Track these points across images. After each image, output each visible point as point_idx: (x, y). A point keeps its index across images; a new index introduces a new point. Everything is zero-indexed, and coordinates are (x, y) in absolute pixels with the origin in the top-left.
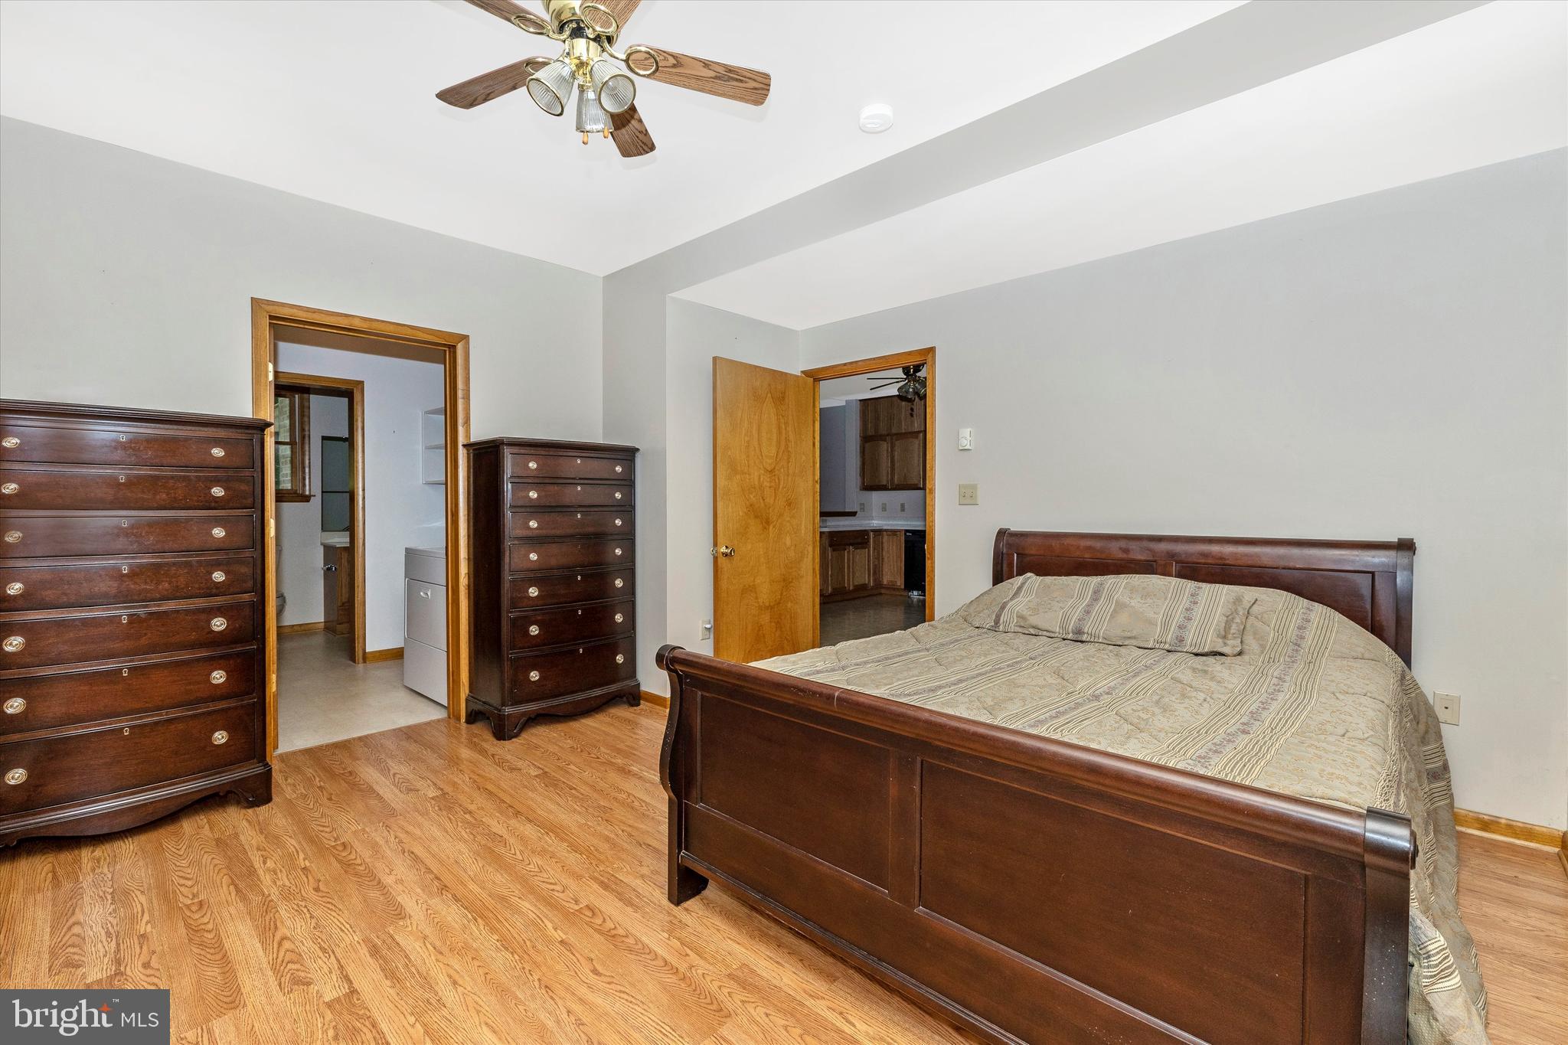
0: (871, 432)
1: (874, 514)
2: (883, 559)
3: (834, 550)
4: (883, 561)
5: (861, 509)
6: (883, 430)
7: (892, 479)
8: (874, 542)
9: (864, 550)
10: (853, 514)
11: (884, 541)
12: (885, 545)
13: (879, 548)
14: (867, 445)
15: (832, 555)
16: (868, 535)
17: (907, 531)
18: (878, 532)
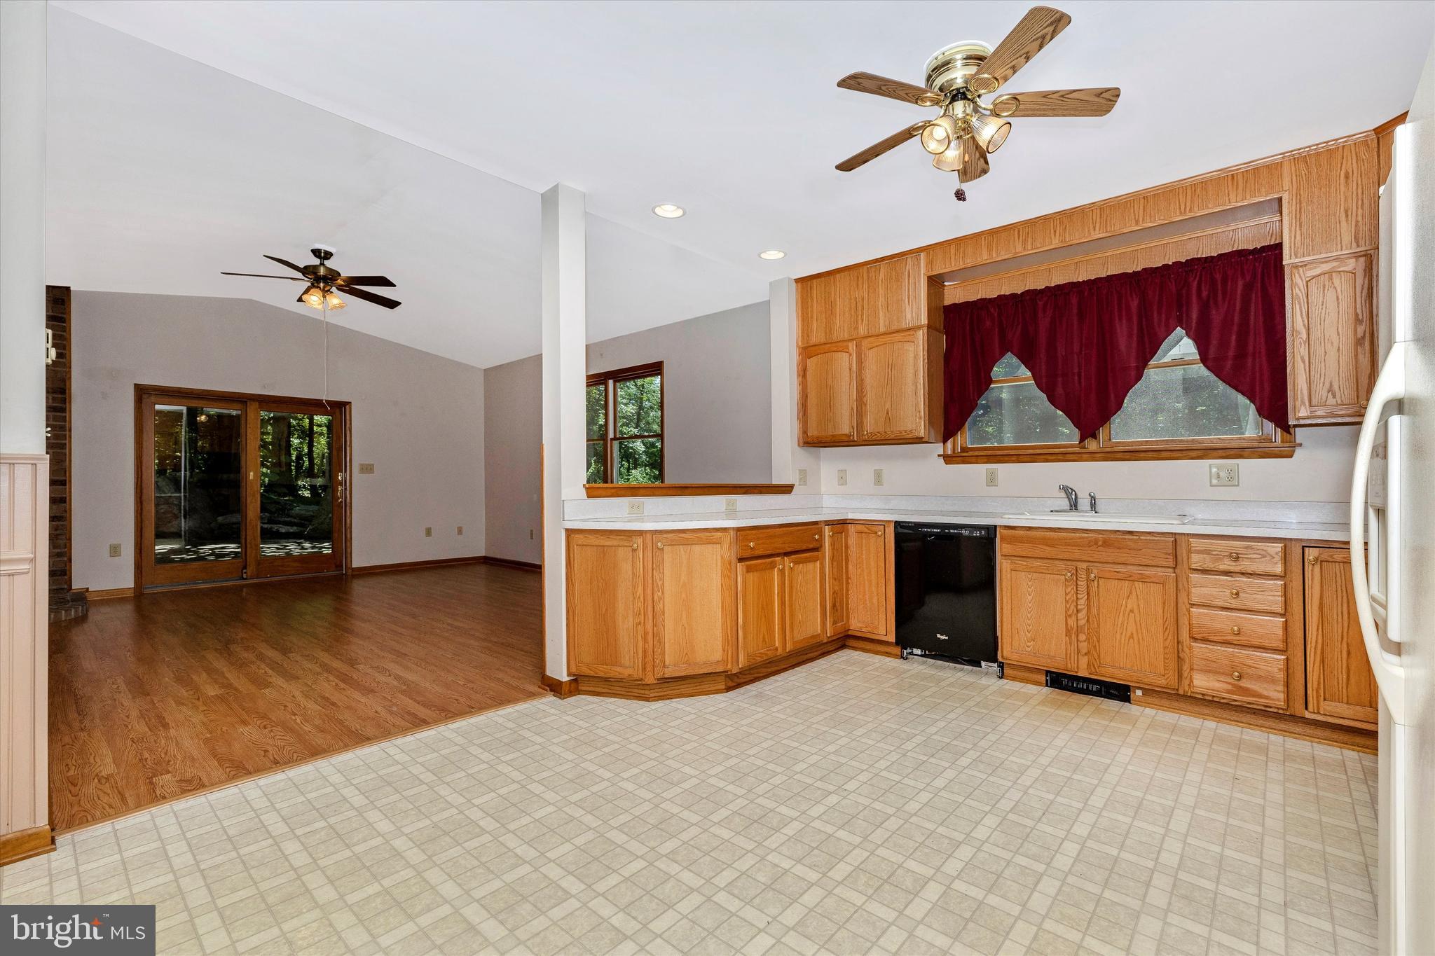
0: (817, 337)
1: (823, 489)
2: (848, 578)
3: (749, 569)
4: (848, 583)
5: (800, 479)
6: (841, 330)
7: (860, 424)
8: (833, 545)
9: (810, 566)
10: (787, 489)
11: (850, 542)
12: (853, 552)
13: (841, 560)
14: (812, 363)
15: (745, 582)
16: (821, 533)
17: (898, 524)
18: (840, 525)
